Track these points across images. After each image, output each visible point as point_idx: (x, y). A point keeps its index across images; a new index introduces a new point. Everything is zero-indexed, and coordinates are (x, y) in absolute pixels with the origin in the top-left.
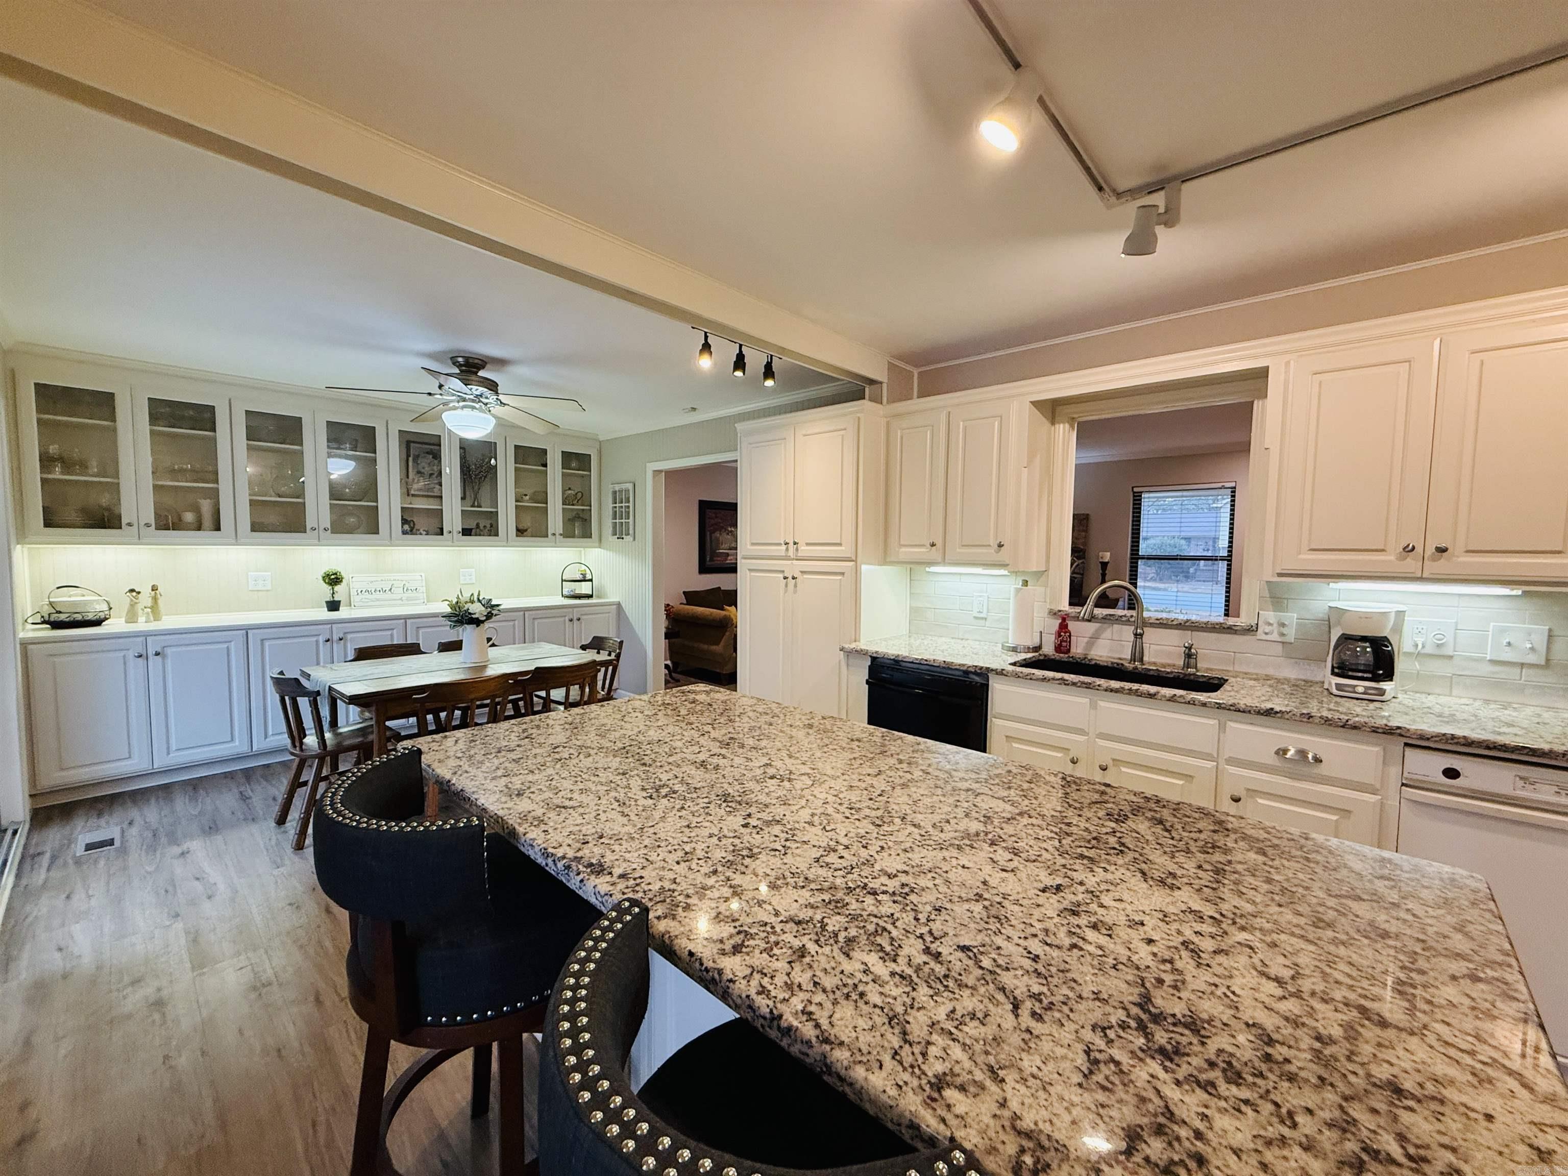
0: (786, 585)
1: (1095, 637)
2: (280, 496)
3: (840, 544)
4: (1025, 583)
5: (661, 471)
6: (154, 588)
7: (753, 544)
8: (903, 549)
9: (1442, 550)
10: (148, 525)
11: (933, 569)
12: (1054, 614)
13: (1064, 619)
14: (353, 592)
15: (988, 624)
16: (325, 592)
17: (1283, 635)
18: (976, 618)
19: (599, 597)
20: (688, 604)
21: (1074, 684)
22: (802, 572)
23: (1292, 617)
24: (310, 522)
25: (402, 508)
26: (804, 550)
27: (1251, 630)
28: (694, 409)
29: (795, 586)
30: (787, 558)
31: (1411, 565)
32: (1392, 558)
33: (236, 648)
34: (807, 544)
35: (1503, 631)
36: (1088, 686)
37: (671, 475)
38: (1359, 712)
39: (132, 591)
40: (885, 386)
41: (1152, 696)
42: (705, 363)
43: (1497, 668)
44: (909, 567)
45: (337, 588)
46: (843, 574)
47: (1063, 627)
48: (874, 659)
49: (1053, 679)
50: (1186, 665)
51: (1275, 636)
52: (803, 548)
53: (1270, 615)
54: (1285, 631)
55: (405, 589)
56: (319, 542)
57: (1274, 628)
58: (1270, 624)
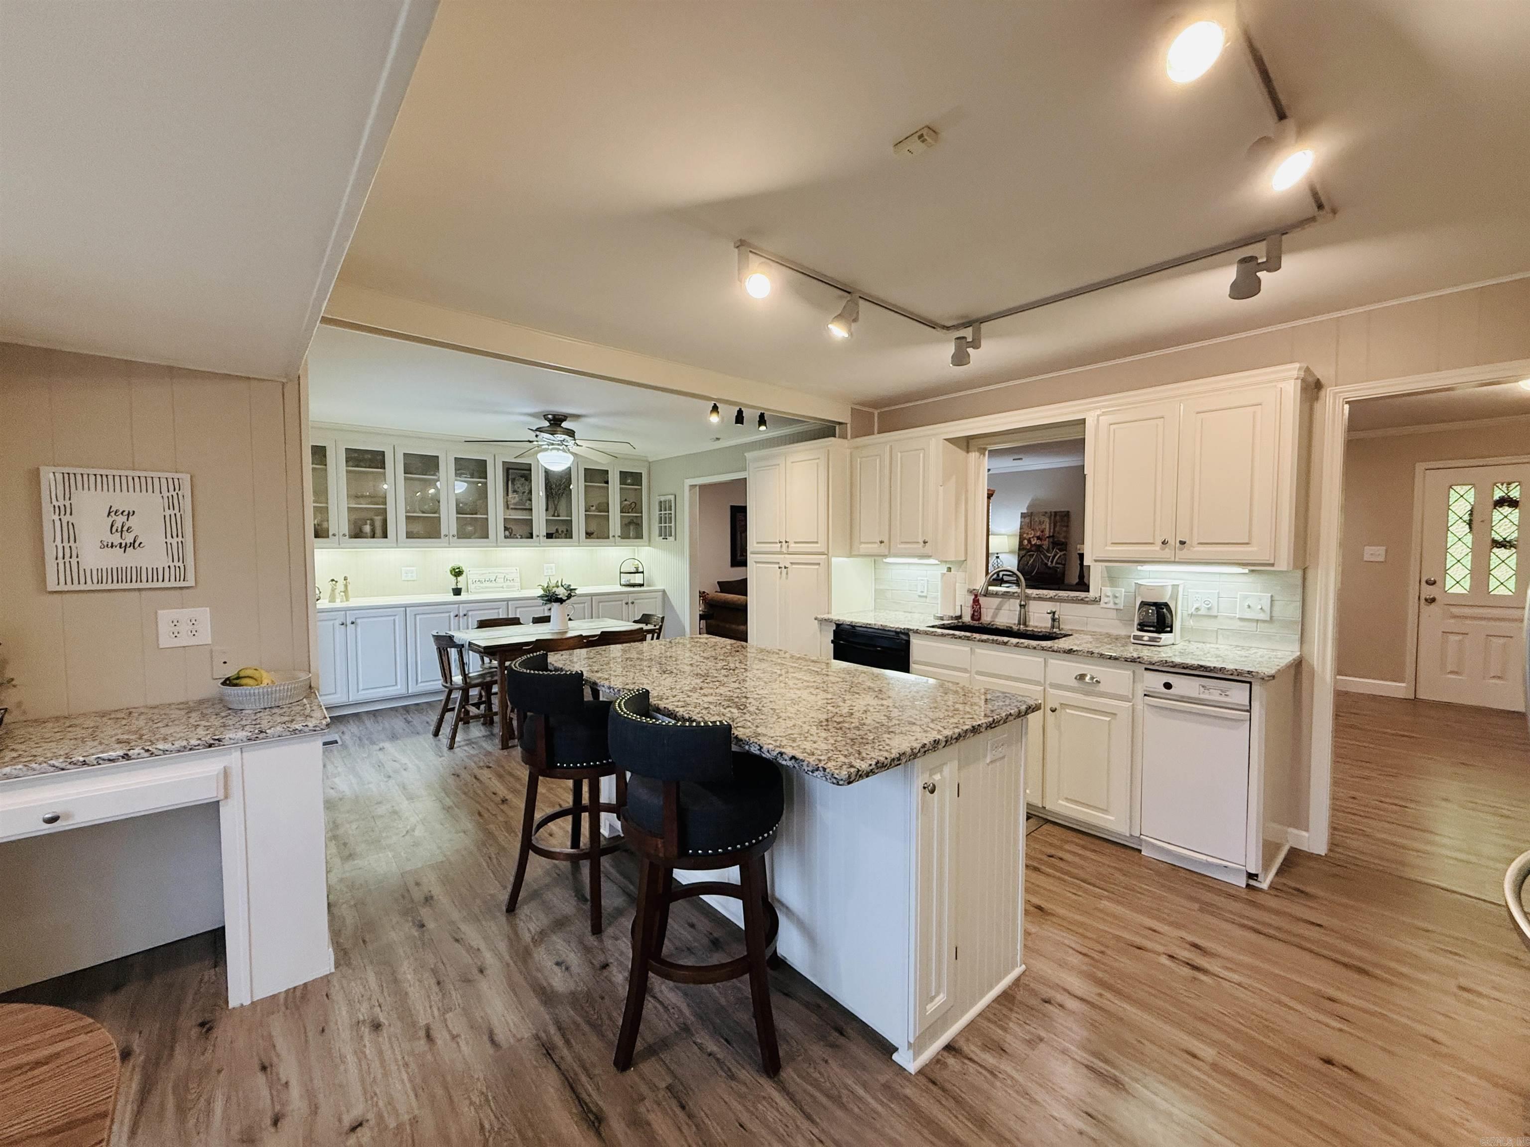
0: (781, 573)
1: (999, 608)
2: (423, 512)
3: (817, 542)
4: (949, 569)
5: (696, 485)
6: (345, 579)
7: (758, 543)
8: (863, 546)
9: (1182, 543)
10: (344, 535)
11: (888, 560)
12: (971, 591)
13: (976, 596)
14: (470, 581)
15: (928, 600)
16: (451, 582)
17: (1115, 604)
18: (920, 596)
19: (649, 586)
20: (721, 592)
21: (960, 637)
22: (792, 563)
23: (1121, 591)
24: (444, 531)
25: (505, 519)
26: (793, 547)
27: (1096, 601)
28: (718, 439)
29: (787, 573)
30: (781, 553)
31: (1167, 553)
32: (1158, 548)
33: (399, 620)
34: (796, 543)
35: (1246, 597)
36: (968, 638)
37: (703, 487)
38: (1146, 653)
39: (333, 580)
40: (849, 426)
41: (1005, 644)
42: (714, 419)
43: (1242, 624)
44: (873, 559)
45: (459, 578)
46: (819, 564)
47: (976, 601)
48: (838, 625)
49: (948, 635)
50: (1053, 627)
51: (1111, 605)
52: (792, 545)
53: (1108, 590)
54: (1116, 601)
55: (506, 579)
56: (449, 546)
57: (1111, 599)
58: (1108, 596)
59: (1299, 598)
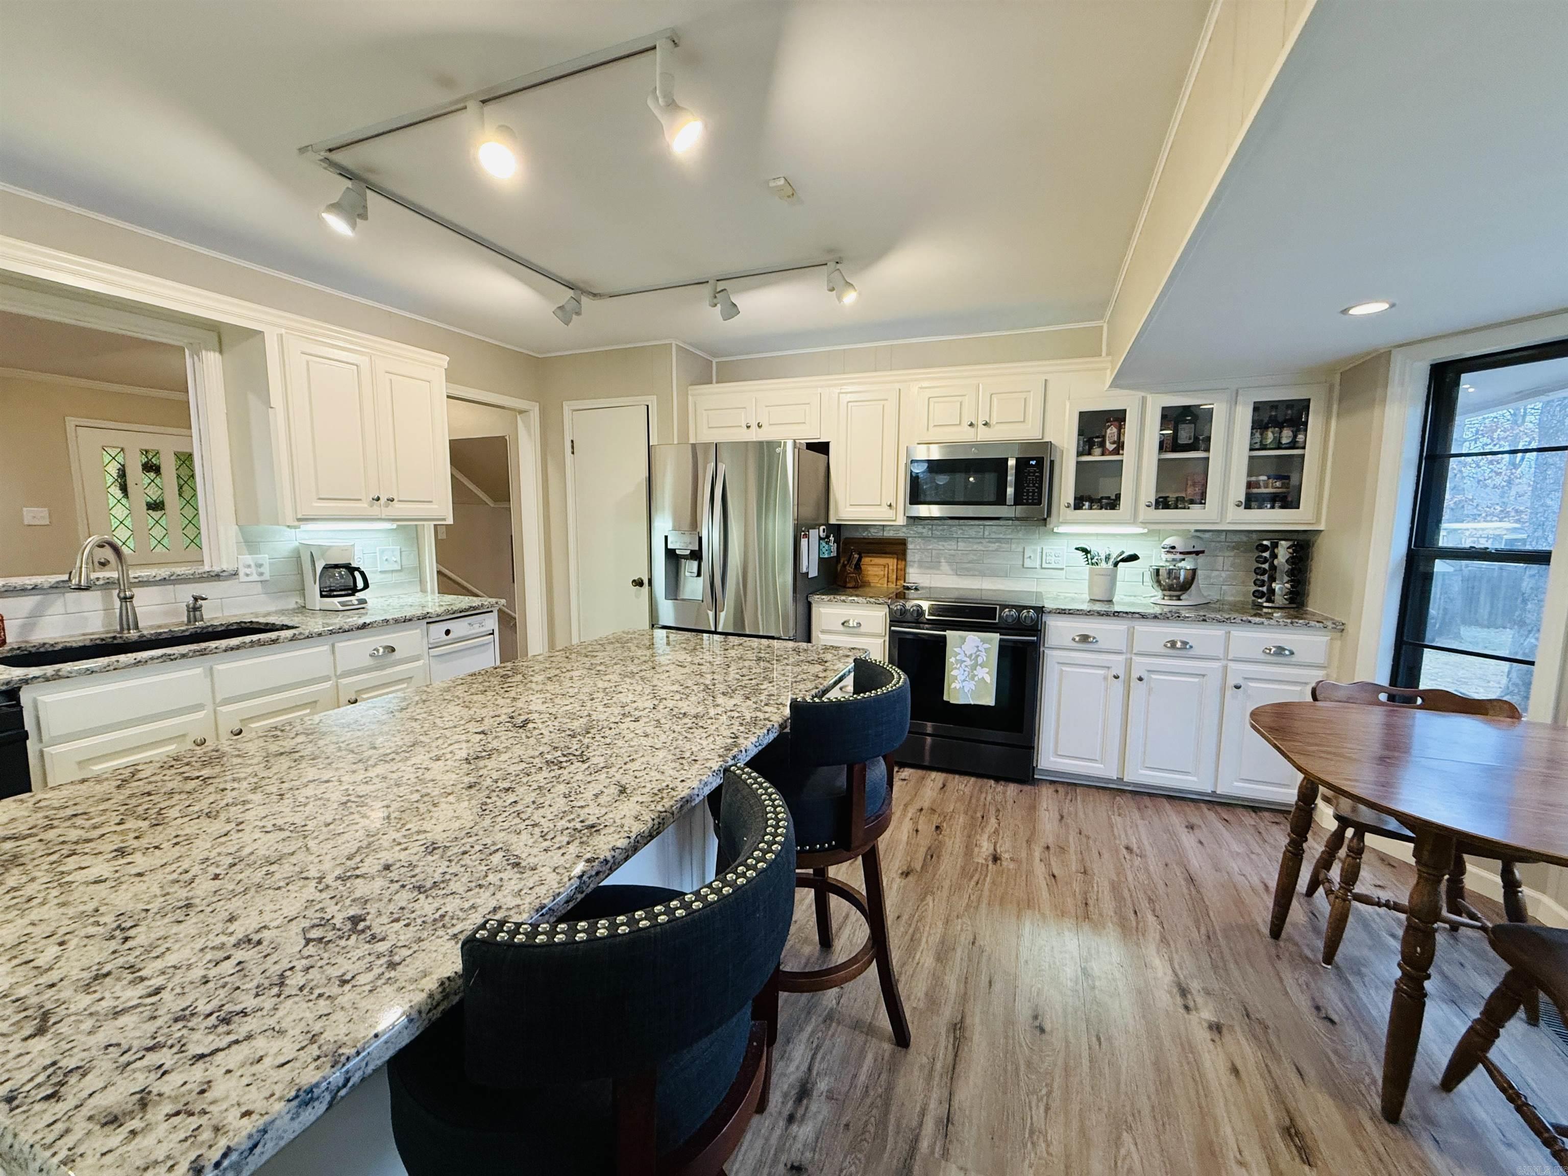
9: (390, 500)
17: (261, 574)
21: (183, 656)
23: (264, 558)
27: (234, 575)
31: (376, 510)
32: (366, 505)
35: (383, 552)
41: (274, 641)
50: (192, 619)
51: (255, 577)
53: (248, 559)
54: (262, 570)
57: (253, 570)
58: (249, 566)
59: (415, 549)
